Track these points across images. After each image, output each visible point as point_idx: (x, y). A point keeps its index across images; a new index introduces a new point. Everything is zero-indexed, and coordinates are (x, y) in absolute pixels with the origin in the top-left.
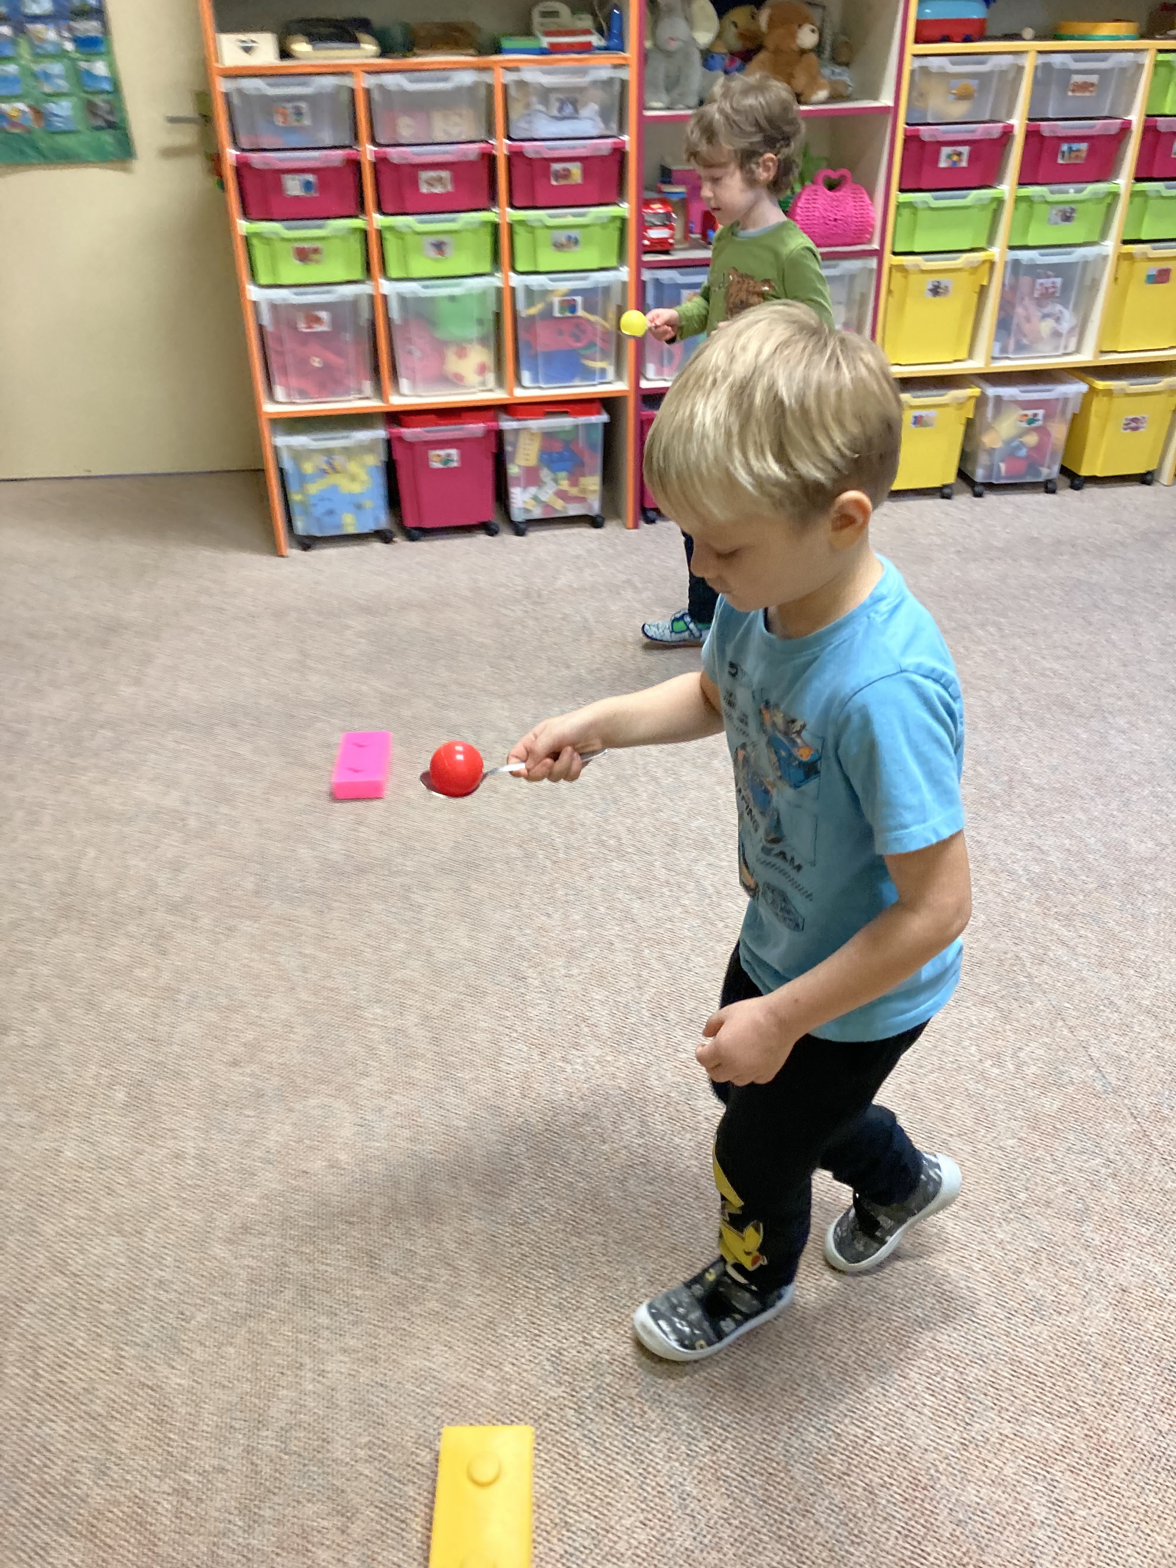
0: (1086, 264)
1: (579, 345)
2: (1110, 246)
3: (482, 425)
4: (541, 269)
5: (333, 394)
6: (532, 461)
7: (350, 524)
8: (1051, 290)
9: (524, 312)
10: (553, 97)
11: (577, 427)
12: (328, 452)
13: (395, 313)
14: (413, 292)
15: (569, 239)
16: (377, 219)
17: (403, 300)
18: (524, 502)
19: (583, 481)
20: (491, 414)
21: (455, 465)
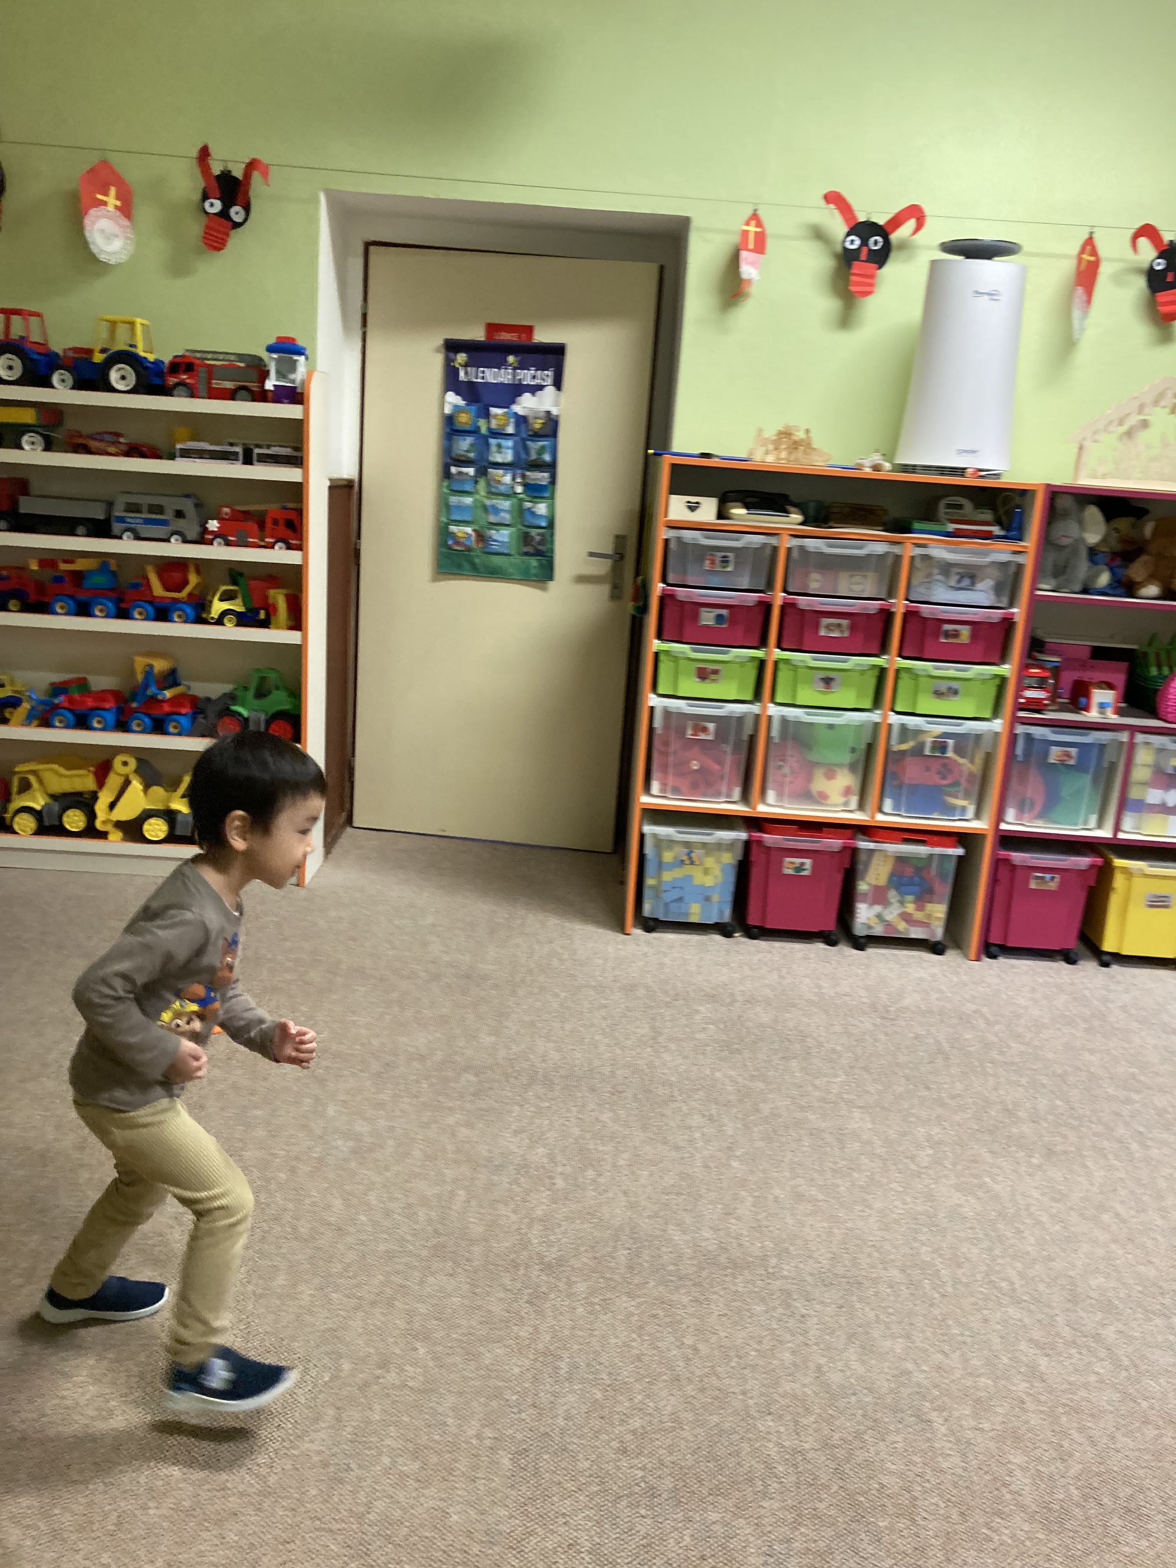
1: (945, 782)
3: (839, 841)
4: (918, 712)
5: (705, 794)
6: (882, 881)
7: (696, 914)
9: (897, 746)
10: (954, 571)
11: (930, 856)
12: (690, 845)
13: (775, 733)
14: (796, 717)
15: (950, 689)
16: (776, 653)
17: (785, 723)
18: (867, 918)
19: (929, 907)
20: (850, 832)
21: (805, 873)
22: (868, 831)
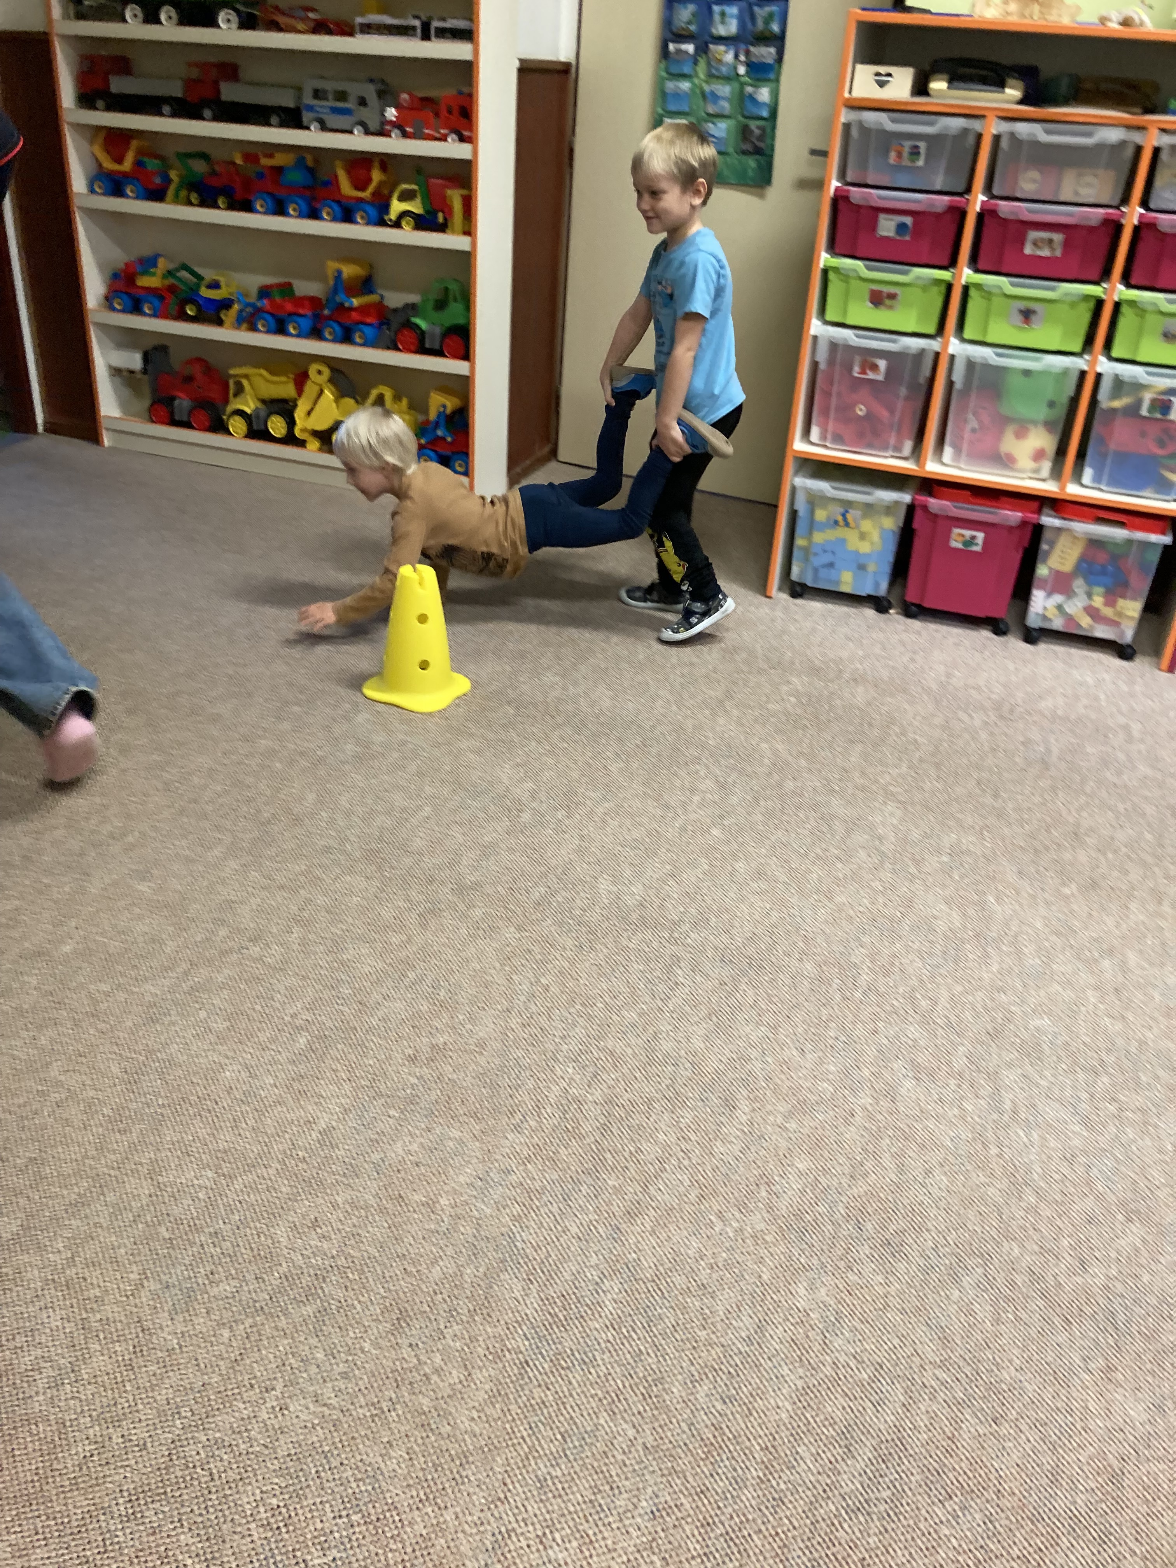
1: (1160, 452)
3: (1020, 514)
4: (1139, 359)
5: (870, 446)
6: (1068, 566)
7: (847, 583)
9: (1105, 401)
11: (1130, 542)
12: (848, 505)
13: (958, 376)
14: (984, 358)
16: (967, 274)
17: (971, 365)
18: (1045, 608)
19: (1121, 603)
20: (1035, 505)
21: (978, 548)
22: (1057, 505)
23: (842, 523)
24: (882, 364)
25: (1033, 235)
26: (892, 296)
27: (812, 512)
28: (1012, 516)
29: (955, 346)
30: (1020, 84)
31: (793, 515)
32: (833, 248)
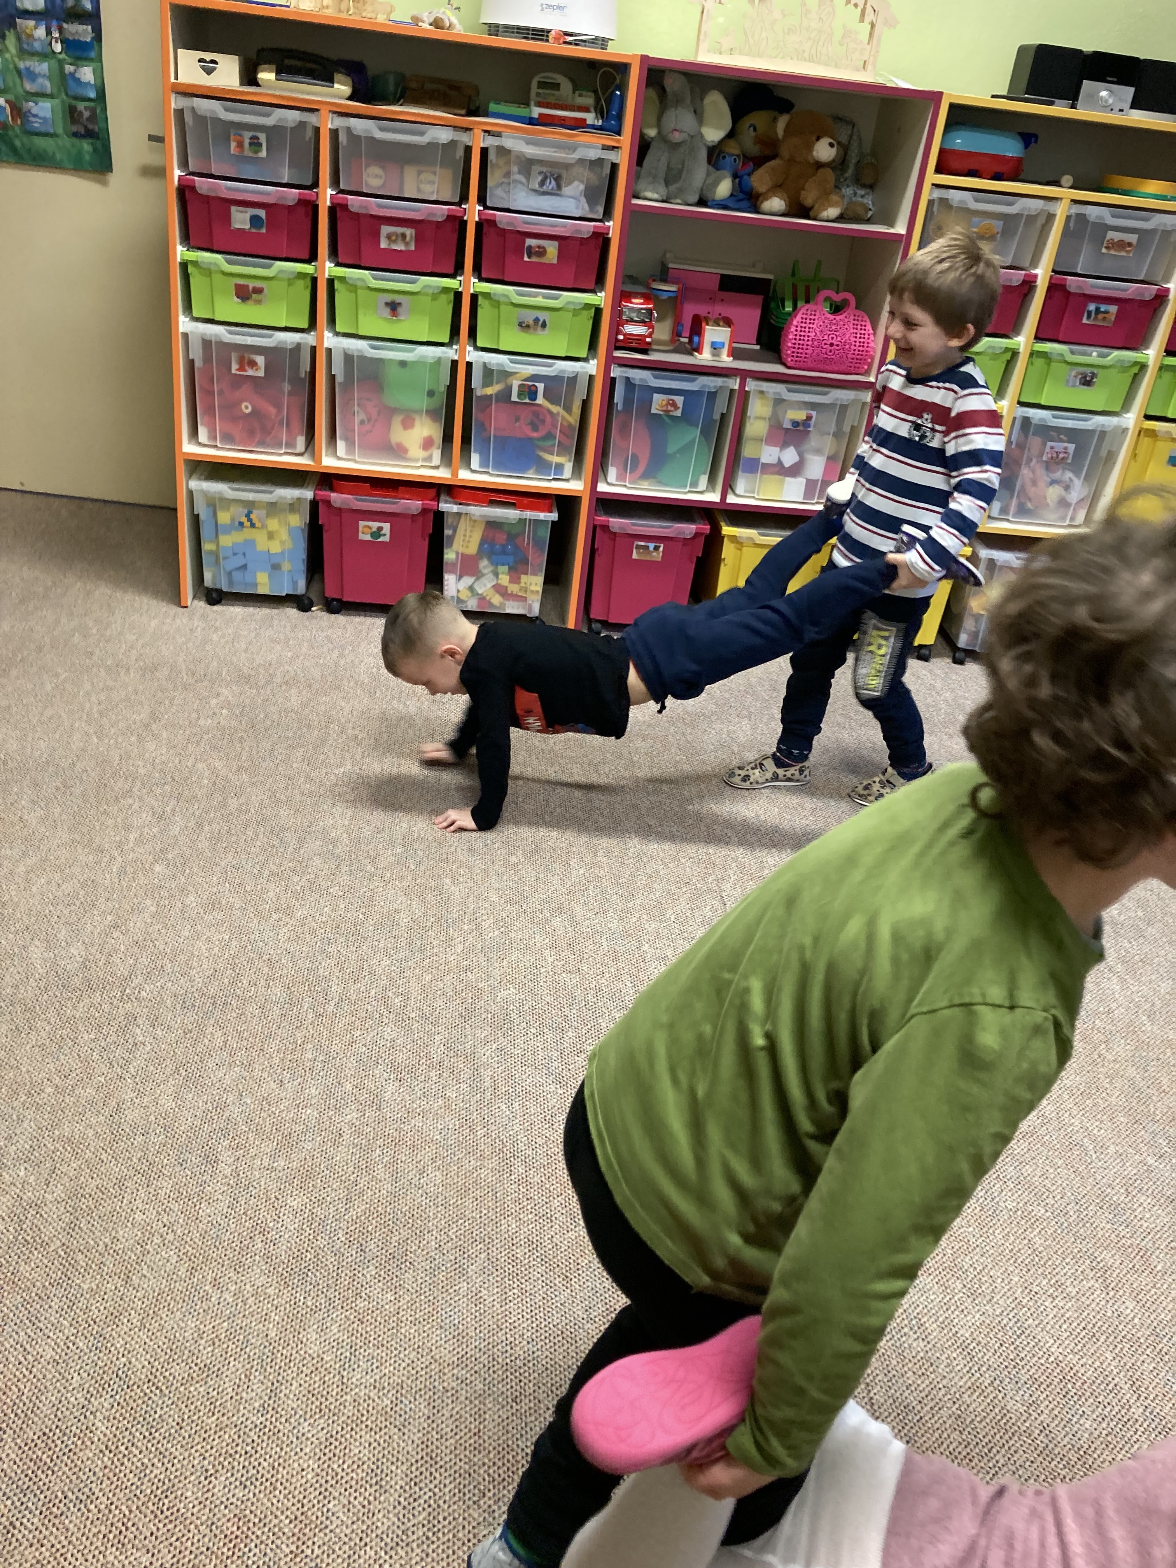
0: (1103, 434)
1: (535, 435)
2: (1131, 419)
3: (419, 503)
4: (501, 348)
5: (262, 443)
6: (472, 549)
7: (264, 585)
8: (1061, 456)
9: (479, 390)
10: (536, 169)
11: (522, 521)
12: (250, 506)
13: (338, 369)
14: (359, 351)
15: (537, 320)
16: (329, 269)
17: (348, 358)
18: (458, 591)
19: (524, 578)
20: (432, 492)
21: (386, 539)
22: (451, 490)
23: (247, 524)
24: (260, 360)
25: (385, 230)
26: (259, 291)
27: (215, 515)
28: (414, 505)
29: (329, 340)
30: (349, 80)
31: (195, 520)
32: (187, 239)
